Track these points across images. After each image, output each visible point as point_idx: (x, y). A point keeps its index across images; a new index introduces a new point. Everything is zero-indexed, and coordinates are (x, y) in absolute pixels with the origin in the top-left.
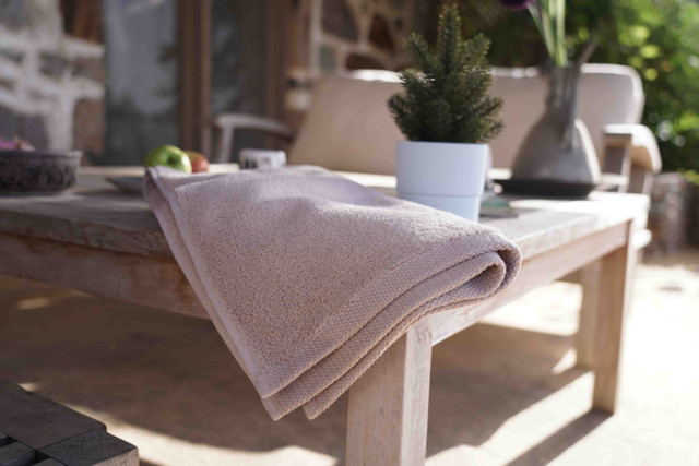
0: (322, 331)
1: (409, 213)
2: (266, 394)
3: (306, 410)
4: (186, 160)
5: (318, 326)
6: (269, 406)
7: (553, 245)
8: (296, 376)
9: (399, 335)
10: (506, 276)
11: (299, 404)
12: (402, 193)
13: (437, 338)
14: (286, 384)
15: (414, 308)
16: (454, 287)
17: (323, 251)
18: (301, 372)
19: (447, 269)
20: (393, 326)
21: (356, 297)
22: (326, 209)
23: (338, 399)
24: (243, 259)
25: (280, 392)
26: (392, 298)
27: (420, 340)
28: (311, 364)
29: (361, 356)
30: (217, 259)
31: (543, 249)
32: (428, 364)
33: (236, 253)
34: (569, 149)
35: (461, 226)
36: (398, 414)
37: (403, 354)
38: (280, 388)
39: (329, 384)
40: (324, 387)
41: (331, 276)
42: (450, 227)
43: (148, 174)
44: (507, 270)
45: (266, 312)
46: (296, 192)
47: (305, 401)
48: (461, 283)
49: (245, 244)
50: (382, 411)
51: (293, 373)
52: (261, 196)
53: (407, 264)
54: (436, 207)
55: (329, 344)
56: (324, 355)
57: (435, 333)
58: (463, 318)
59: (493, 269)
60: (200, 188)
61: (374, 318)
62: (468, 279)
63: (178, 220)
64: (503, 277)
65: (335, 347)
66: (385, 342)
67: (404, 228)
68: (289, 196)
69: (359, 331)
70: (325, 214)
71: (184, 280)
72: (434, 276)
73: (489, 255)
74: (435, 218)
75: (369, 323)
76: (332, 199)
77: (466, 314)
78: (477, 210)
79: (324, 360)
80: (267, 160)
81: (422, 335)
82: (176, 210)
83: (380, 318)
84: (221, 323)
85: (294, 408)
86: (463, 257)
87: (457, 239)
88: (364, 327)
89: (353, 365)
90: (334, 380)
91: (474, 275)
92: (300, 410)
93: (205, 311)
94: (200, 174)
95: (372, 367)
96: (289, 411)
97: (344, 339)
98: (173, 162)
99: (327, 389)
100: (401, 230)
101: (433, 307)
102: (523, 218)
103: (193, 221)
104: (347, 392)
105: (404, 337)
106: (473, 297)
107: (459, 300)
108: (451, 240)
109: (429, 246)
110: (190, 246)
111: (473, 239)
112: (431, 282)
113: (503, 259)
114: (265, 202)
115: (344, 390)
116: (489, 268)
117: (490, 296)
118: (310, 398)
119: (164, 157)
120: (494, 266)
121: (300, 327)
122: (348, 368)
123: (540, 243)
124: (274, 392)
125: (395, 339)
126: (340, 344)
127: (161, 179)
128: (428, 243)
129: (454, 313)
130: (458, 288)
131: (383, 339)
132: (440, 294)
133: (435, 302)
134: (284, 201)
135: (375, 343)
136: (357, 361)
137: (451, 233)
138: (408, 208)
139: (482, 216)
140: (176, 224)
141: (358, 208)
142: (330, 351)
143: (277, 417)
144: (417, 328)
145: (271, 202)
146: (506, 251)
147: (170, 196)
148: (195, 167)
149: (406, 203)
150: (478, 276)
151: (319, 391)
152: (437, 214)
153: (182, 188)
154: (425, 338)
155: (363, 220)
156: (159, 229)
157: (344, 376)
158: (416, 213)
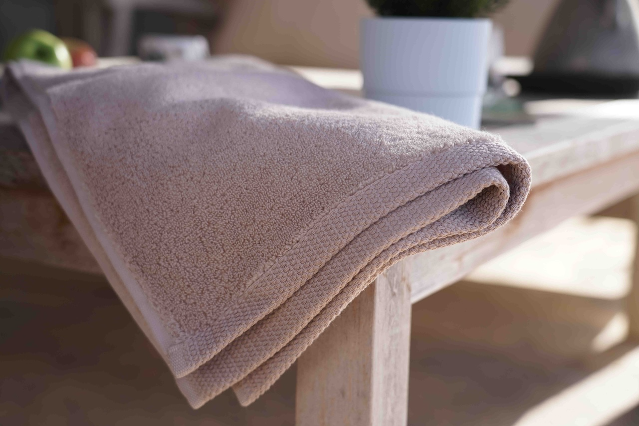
0: (257, 283)
1: (376, 117)
2: (182, 372)
3: (238, 393)
4: (62, 53)
5: (250, 276)
6: (186, 389)
7: (584, 163)
8: (222, 346)
9: (363, 285)
10: (510, 201)
11: (228, 386)
12: (370, 92)
13: (420, 291)
14: (208, 358)
15: (383, 248)
16: (438, 217)
17: (256, 171)
18: (229, 341)
19: (428, 193)
20: (355, 272)
21: (302, 235)
22: (259, 113)
23: (282, 376)
24: (144, 186)
25: (202, 369)
26: (353, 235)
27: (394, 294)
28: (242, 329)
29: (312, 316)
30: (108, 187)
31: (570, 168)
32: (405, 328)
33: (135, 178)
34: (613, 27)
35: (448, 133)
36: (365, 396)
37: (370, 313)
38: (200, 363)
39: (269, 356)
40: (262, 361)
41: (268, 206)
42: (433, 135)
43: (8, 73)
44: (511, 193)
45: (179, 259)
46: (218, 92)
47: (236, 381)
48: (447, 211)
49: (146, 165)
50: (343, 393)
51: (218, 342)
52: (168, 98)
53: (372, 186)
54: (414, 108)
55: (267, 300)
56: (260, 317)
57: (415, 286)
58: (455, 265)
59: (491, 192)
60: (81, 89)
61: (328, 263)
62: (456, 205)
63: (53, 133)
64: (506, 202)
65: (275, 305)
66: (344, 296)
67: (368, 137)
68: (208, 97)
69: (308, 282)
70: (258, 120)
71: (63, 220)
72: (410, 202)
73: (487, 172)
74: (412, 123)
75: (321, 270)
76: (268, 101)
77: (459, 258)
78: (475, 115)
79: (260, 323)
80: (179, 53)
81: (398, 287)
82: (48, 120)
83: (337, 263)
84: (117, 276)
85: (221, 390)
86: (449, 175)
87: (441, 151)
88: (315, 276)
89: (300, 329)
90: (275, 351)
91: (465, 200)
92: (229, 393)
93: (94, 262)
94: (81, 70)
95: (327, 331)
96: (214, 395)
97: (288, 293)
98: (45, 55)
99: (265, 364)
100: (364, 140)
101: (410, 245)
102: (543, 127)
103: (72, 134)
104: (294, 367)
105: (372, 288)
106: (465, 231)
107: (445, 235)
108: (433, 152)
109: (402, 161)
110: (69, 169)
111: (465, 149)
112: (405, 211)
113: (505, 177)
114: (174, 106)
115: (289, 365)
116: (486, 190)
117: (488, 229)
118: (243, 376)
119: (30, 48)
120: (493, 187)
121: (226, 278)
122: (294, 334)
123: (565, 159)
124: (193, 368)
125: (358, 292)
126: (282, 300)
127: (27, 78)
128: (401, 157)
129: (442, 258)
130: (444, 219)
131: (342, 292)
132: (418, 227)
133: (412, 238)
134: (201, 104)
135: (331, 298)
136: (306, 322)
137: (432, 143)
138: (375, 111)
139: (485, 124)
140: (48, 140)
141: (305, 111)
142: (268, 310)
143: (198, 404)
144: (389, 277)
145: (182, 106)
146: (510, 166)
147: (39, 101)
148: (76, 61)
149: (374, 104)
150: (471, 202)
151: (255, 366)
152: (415, 118)
153: (56, 90)
154: (401, 291)
155: (312, 127)
156: (25, 147)
157: (289, 344)
158: (385, 117)
